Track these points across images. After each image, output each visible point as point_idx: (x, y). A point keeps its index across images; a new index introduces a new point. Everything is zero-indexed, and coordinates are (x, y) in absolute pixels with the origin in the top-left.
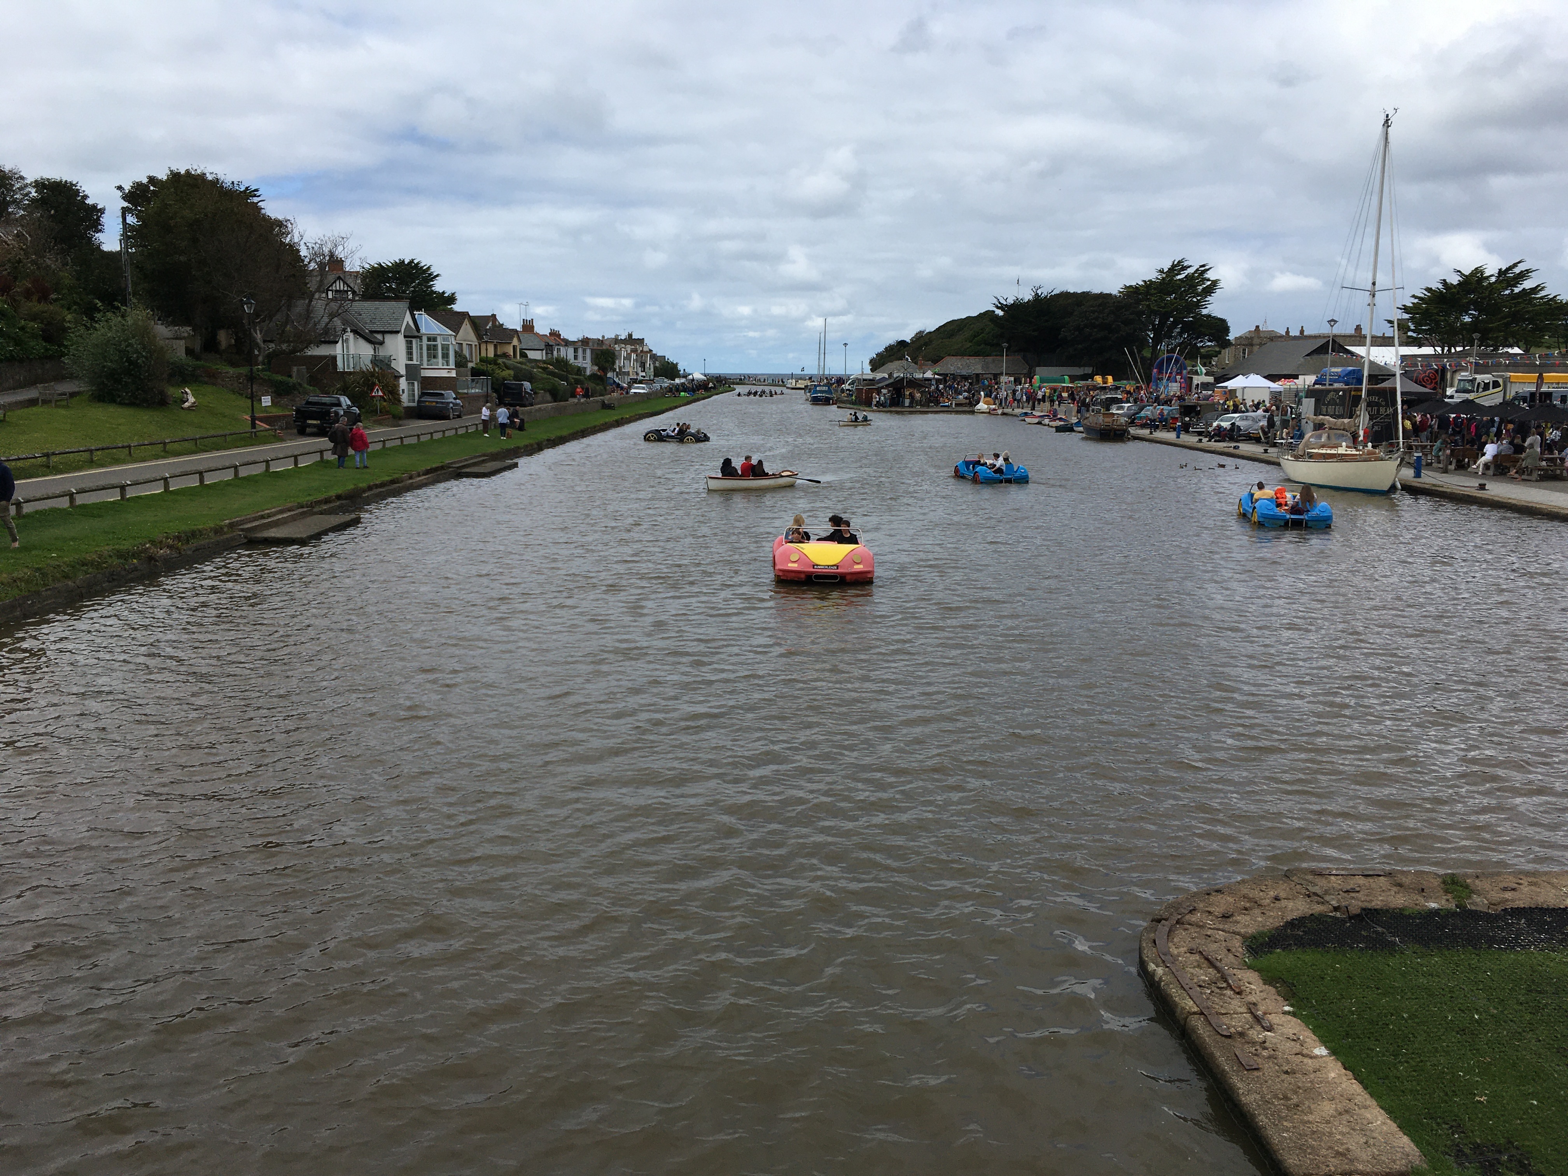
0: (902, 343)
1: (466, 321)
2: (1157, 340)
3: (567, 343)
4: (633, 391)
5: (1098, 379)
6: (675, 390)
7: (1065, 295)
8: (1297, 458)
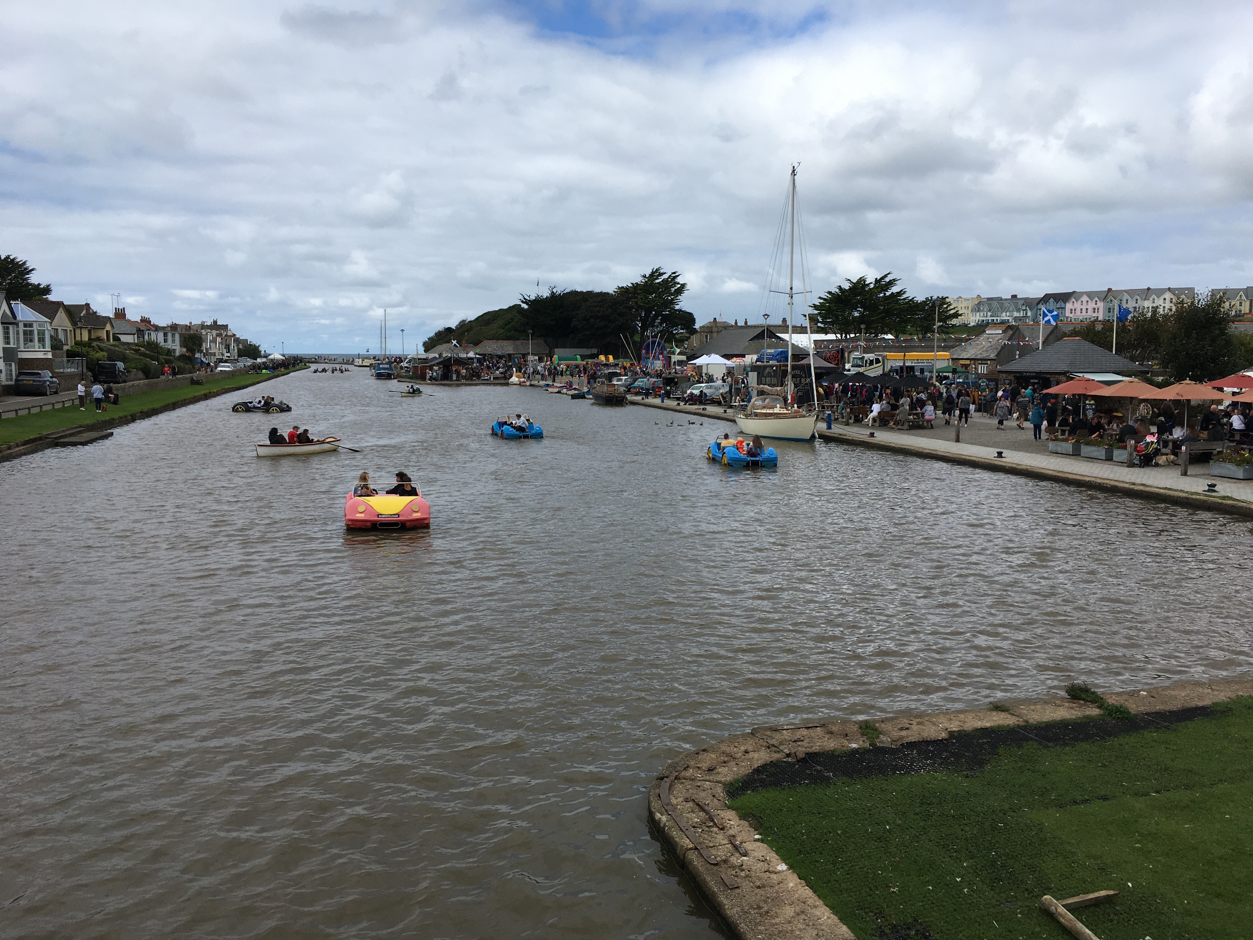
0: (449, 330)
1: (61, 309)
2: (644, 328)
3: (157, 328)
4: (219, 369)
5: (602, 358)
6: (257, 368)
7: (574, 293)
8: (747, 416)
